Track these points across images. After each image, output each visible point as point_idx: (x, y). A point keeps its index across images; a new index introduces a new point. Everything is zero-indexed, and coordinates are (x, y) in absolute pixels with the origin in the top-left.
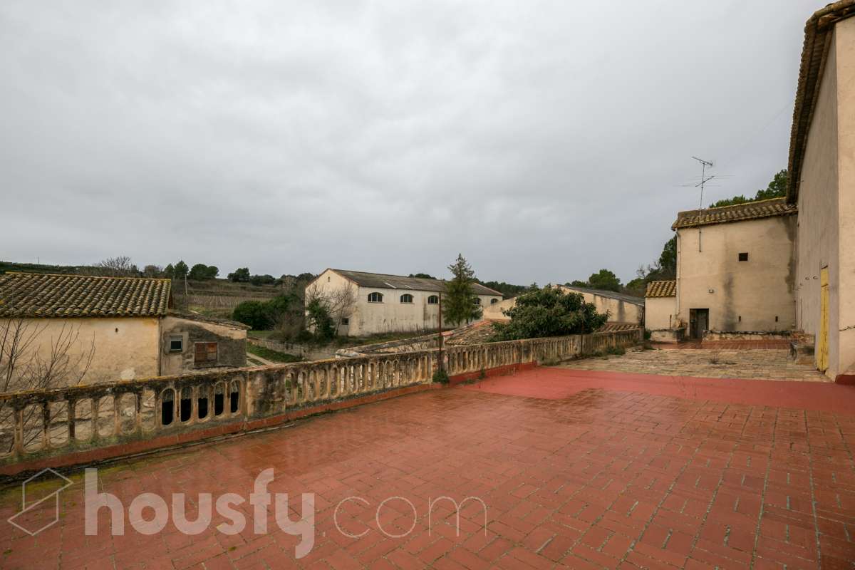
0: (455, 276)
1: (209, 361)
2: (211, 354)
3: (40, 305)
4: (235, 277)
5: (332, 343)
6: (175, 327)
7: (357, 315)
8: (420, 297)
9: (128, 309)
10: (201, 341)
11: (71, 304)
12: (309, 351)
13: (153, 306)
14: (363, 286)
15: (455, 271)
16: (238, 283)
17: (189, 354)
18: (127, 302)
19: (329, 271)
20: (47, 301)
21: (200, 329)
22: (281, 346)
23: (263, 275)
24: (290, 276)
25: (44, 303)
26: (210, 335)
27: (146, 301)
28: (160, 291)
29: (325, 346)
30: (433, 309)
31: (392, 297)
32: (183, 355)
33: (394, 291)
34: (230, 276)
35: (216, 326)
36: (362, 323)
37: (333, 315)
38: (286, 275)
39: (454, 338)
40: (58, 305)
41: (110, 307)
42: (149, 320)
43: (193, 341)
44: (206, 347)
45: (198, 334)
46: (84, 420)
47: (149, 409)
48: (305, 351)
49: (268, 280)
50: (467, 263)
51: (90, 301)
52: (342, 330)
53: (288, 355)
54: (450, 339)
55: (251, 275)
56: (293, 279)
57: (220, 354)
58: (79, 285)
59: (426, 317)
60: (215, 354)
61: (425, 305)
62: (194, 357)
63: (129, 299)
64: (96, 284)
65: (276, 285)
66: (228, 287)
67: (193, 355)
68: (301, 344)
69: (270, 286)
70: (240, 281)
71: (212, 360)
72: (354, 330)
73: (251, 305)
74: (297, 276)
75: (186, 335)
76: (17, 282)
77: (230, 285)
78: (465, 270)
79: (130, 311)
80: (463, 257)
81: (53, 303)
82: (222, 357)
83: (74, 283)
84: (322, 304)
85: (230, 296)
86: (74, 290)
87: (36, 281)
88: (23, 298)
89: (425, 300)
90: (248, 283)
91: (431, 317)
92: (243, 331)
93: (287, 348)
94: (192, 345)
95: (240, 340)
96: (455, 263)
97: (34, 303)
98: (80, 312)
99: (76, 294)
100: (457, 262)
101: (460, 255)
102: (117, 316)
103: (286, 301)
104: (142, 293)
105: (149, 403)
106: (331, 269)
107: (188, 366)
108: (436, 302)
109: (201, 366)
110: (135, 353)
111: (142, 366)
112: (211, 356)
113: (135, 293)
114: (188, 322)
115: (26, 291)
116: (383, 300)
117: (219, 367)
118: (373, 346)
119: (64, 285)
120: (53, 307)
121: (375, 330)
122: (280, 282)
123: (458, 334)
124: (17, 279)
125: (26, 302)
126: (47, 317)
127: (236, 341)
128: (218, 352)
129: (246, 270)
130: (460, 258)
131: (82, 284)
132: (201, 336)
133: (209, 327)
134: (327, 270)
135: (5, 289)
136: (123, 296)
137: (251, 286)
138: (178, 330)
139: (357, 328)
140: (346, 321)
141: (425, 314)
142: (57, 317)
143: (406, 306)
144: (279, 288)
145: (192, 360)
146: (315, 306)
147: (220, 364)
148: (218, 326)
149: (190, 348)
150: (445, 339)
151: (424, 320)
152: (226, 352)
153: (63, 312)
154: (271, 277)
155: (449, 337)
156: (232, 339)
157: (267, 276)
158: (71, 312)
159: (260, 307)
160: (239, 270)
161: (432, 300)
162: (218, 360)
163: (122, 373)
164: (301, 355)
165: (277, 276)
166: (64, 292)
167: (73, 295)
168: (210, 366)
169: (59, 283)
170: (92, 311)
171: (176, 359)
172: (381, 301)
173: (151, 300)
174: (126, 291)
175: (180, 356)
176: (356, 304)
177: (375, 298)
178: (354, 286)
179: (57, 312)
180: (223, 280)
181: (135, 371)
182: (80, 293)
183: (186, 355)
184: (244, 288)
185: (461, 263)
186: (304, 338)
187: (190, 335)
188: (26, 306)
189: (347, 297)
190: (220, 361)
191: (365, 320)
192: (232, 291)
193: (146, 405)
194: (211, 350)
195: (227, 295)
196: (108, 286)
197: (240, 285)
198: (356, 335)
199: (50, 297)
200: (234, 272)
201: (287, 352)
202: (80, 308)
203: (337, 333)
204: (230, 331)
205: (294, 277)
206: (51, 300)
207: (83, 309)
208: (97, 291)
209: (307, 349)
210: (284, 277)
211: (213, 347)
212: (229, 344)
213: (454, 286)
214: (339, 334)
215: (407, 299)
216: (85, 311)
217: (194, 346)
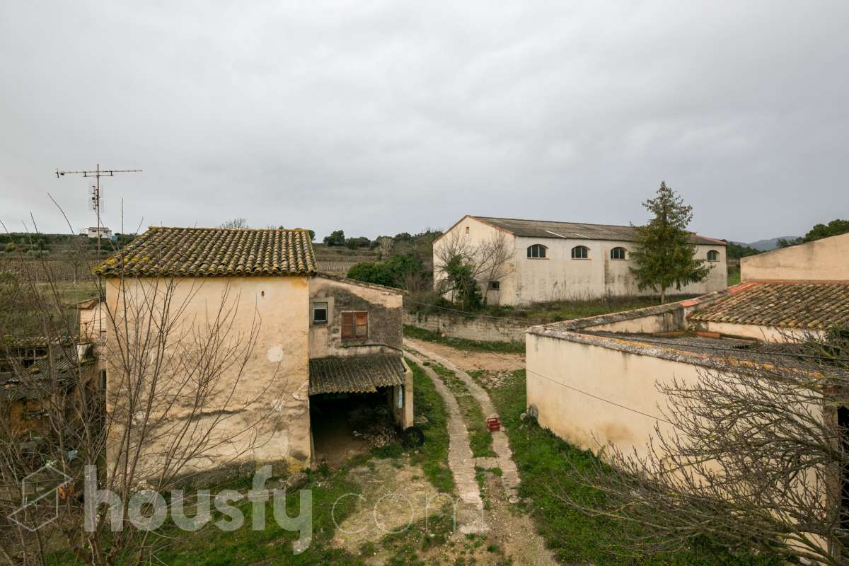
0: (654, 216)
1: (357, 337)
2: (360, 327)
3: (185, 262)
4: (330, 241)
5: (481, 316)
6: (319, 291)
7: (513, 277)
8: (599, 251)
9: (276, 265)
10: (349, 309)
11: (213, 260)
12: (450, 325)
13: (300, 262)
14: (520, 236)
15: (655, 209)
16: (333, 247)
17: (335, 327)
18: (271, 258)
19: (467, 218)
20: (190, 257)
21: (346, 293)
22: (412, 317)
23: (358, 237)
24: (386, 237)
25: (187, 260)
26: (359, 302)
27: (291, 256)
28: (301, 242)
29: (472, 319)
30: (619, 267)
31: (559, 250)
32: (329, 328)
33: (562, 242)
34: (326, 239)
35: (366, 290)
36: (520, 288)
37: (479, 278)
38: (382, 236)
39: (703, 312)
40: (200, 261)
41: (255, 263)
42: (297, 280)
43: (339, 310)
44: (355, 318)
45: (345, 300)
46: (229, 413)
47: (299, 403)
48: (444, 325)
49: (364, 243)
50: (675, 196)
51: (232, 256)
52: (491, 297)
53: (420, 330)
54: (695, 312)
55: (345, 238)
56: (390, 240)
57: (371, 329)
58: (218, 239)
59: (608, 279)
60: (365, 327)
61: (606, 262)
62: (340, 332)
63: (271, 253)
64: (233, 237)
65: (372, 248)
66: (324, 252)
67: (340, 328)
68: (439, 315)
69: (366, 249)
70: (335, 245)
71: (362, 336)
72: (508, 297)
73: (366, 267)
74: (393, 236)
75: (331, 301)
76: (159, 236)
77: (326, 249)
78: (672, 206)
79: (278, 268)
80: (667, 186)
81: (196, 259)
82: (374, 333)
83: (212, 236)
84: (464, 262)
85: (327, 261)
86: (213, 244)
87: (176, 236)
88: (166, 253)
89: (606, 255)
90: (342, 247)
91: (616, 278)
92: (398, 296)
93: (420, 320)
94: (338, 316)
95: (394, 309)
96: (655, 195)
97: (178, 259)
98: (225, 270)
99: (216, 249)
100: (659, 195)
101: (663, 183)
102: (264, 275)
103: (404, 261)
104: (283, 246)
105: (299, 395)
106: (470, 217)
107: (334, 343)
108: (622, 257)
109: (349, 344)
110: (283, 324)
111: (291, 343)
112: (360, 330)
113: (276, 246)
114: (333, 283)
115: (168, 246)
116: (547, 256)
117: (370, 346)
118: (581, 322)
119: (203, 239)
120: (196, 263)
121: (539, 299)
122: (377, 244)
123: (706, 305)
124: (158, 234)
125: (169, 258)
126: (192, 275)
127: (391, 311)
128: (369, 326)
129: (341, 233)
130: (663, 189)
131: (220, 237)
132: (349, 303)
133: (358, 290)
134: (466, 217)
135: (149, 244)
136: (265, 250)
137: (347, 250)
138: (323, 294)
139: (514, 293)
140: (495, 285)
141: (607, 275)
142: (201, 275)
143: (580, 262)
144: (376, 251)
145: (339, 335)
146: (457, 265)
147: (371, 342)
148: (369, 289)
149: (336, 319)
150: (686, 312)
151: (606, 283)
152: (378, 326)
153: (207, 270)
154: (366, 239)
155: (693, 309)
156: (385, 308)
157: (362, 238)
158: (216, 269)
159: (375, 270)
160: (335, 233)
161: (617, 254)
162: (369, 336)
163: (269, 351)
164: (439, 330)
165: (373, 238)
166: (204, 247)
167: (214, 249)
168: (359, 344)
169: (198, 236)
170: (238, 268)
171: (321, 332)
172: (545, 256)
173: (295, 253)
174: (266, 245)
175: (325, 330)
176: (512, 261)
177: (537, 252)
178: (509, 237)
179: (201, 269)
180: (318, 245)
181: (283, 350)
182: (220, 247)
183: (332, 328)
184: (339, 252)
185: (664, 196)
186: (442, 307)
187: (336, 301)
188: (169, 263)
189: (498, 252)
190: (371, 338)
191: (524, 284)
192: (328, 255)
193: (296, 397)
194: (360, 322)
195: (325, 260)
196: (246, 239)
197: (336, 250)
198: (513, 305)
199: (191, 253)
200: (329, 235)
201: (420, 326)
202: (223, 264)
203: (485, 302)
204: (382, 297)
205: (390, 238)
206: (193, 255)
207: (227, 266)
208: (236, 245)
209: (447, 322)
210: (379, 238)
211: (362, 317)
212: (381, 314)
213: (655, 232)
214: (489, 303)
215: (580, 253)
216: (230, 267)
217: (340, 316)
